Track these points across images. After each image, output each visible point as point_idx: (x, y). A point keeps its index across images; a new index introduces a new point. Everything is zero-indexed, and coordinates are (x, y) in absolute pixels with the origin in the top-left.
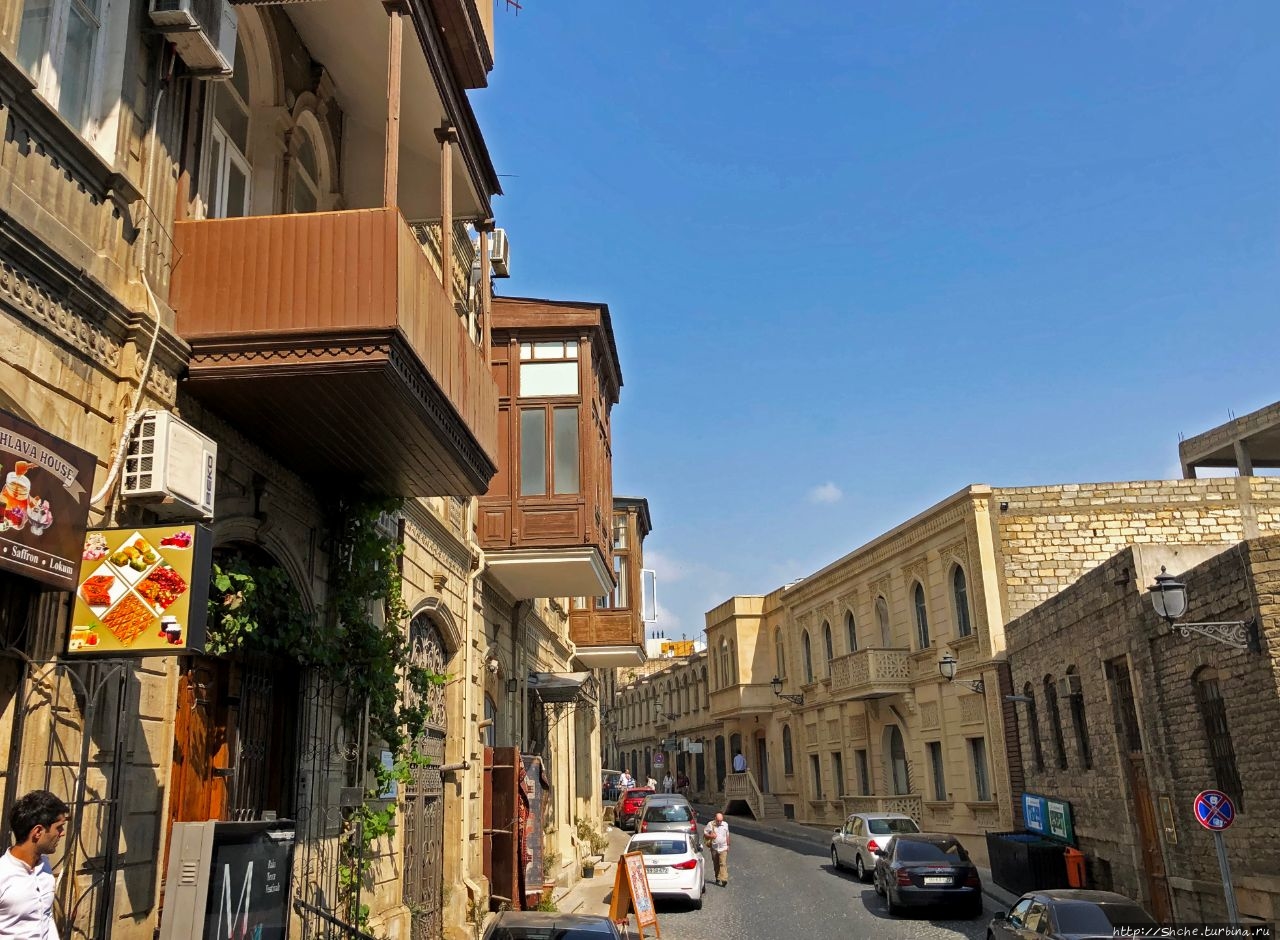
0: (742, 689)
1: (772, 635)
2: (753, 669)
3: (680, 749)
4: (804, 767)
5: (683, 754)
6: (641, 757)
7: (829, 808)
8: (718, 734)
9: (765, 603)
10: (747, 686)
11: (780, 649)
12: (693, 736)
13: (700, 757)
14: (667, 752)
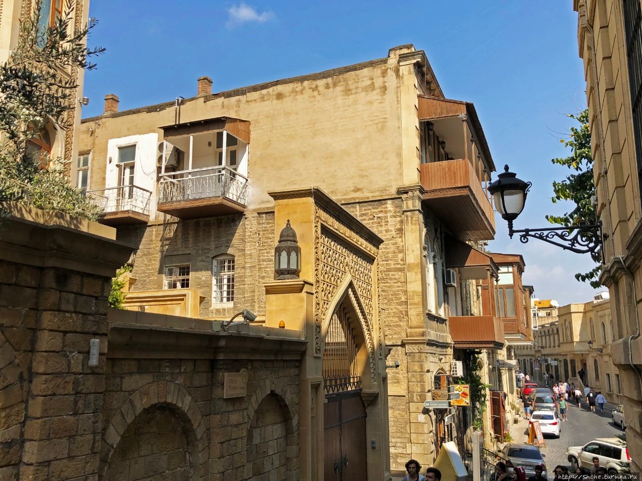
0: (575, 343)
1: (588, 321)
2: (580, 335)
3: (547, 362)
4: (603, 378)
5: (548, 365)
6: (528, 363)
7: (614, 396)
8: (565, 358)
9: (585, 307)
10: (577, 342)
11: (592, 327)
12: (553, 358)
13: (556, 367)
14: (541, 364)
